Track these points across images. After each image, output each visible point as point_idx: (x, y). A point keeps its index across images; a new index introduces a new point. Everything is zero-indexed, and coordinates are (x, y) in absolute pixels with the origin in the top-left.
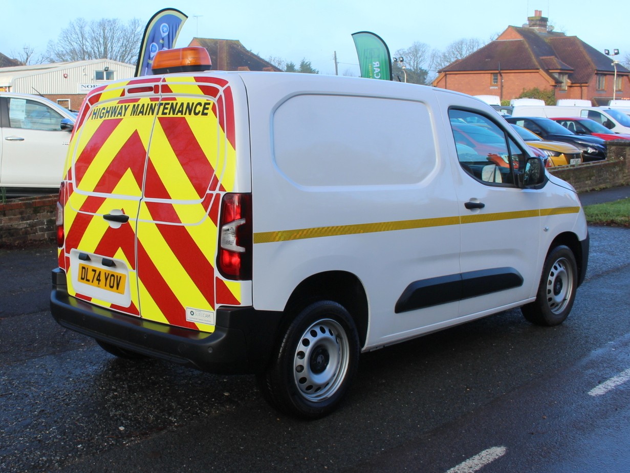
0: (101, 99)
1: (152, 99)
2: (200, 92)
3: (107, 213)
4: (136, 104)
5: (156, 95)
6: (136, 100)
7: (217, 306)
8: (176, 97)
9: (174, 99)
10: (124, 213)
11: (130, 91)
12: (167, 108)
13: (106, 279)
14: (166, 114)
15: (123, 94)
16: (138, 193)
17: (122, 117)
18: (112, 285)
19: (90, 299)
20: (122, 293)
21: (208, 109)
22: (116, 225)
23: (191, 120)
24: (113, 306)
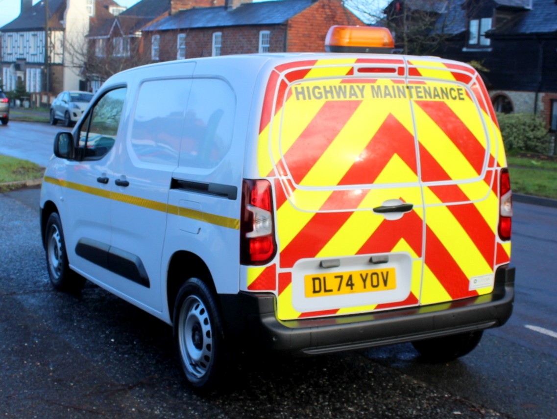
0: (308, 76)
1: (395, 82)
2: (452, 78)
3: (378, 205)
4: (375, 85)
5: (401, 78)
6: (374, 81)
7: (496, 267)
8: (426, 81)
9: (423, 83)
10: (404, 201)
11: (361, 70)
12: (420, 92)
13: (364, 281)
14: (421, 97)
15: (351, 72)
16: (413, 178)
17: (360, 98)
18: (375, 283)
19: (335, 311)
20: (393, 288)
21: (462, 94)
22: (397, 216)
23: (451, 104)
24: (379, 306)
